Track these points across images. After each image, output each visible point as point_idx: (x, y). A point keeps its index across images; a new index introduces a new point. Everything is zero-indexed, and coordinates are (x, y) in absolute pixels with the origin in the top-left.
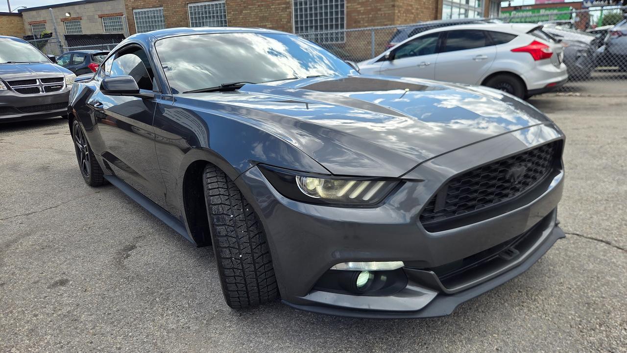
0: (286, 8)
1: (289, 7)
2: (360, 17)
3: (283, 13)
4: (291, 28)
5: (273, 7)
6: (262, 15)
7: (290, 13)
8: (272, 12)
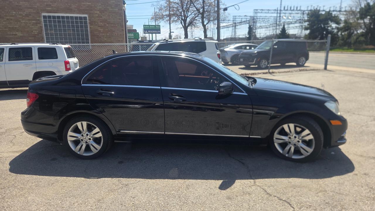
0: (37, 23)
1: (39, 23)
2: (101, 34)
3: (34, 27)
4: (43, 38)
5: (24, 21)
6: (12, 26)
7: (41, 27)
8: (22, 25)
